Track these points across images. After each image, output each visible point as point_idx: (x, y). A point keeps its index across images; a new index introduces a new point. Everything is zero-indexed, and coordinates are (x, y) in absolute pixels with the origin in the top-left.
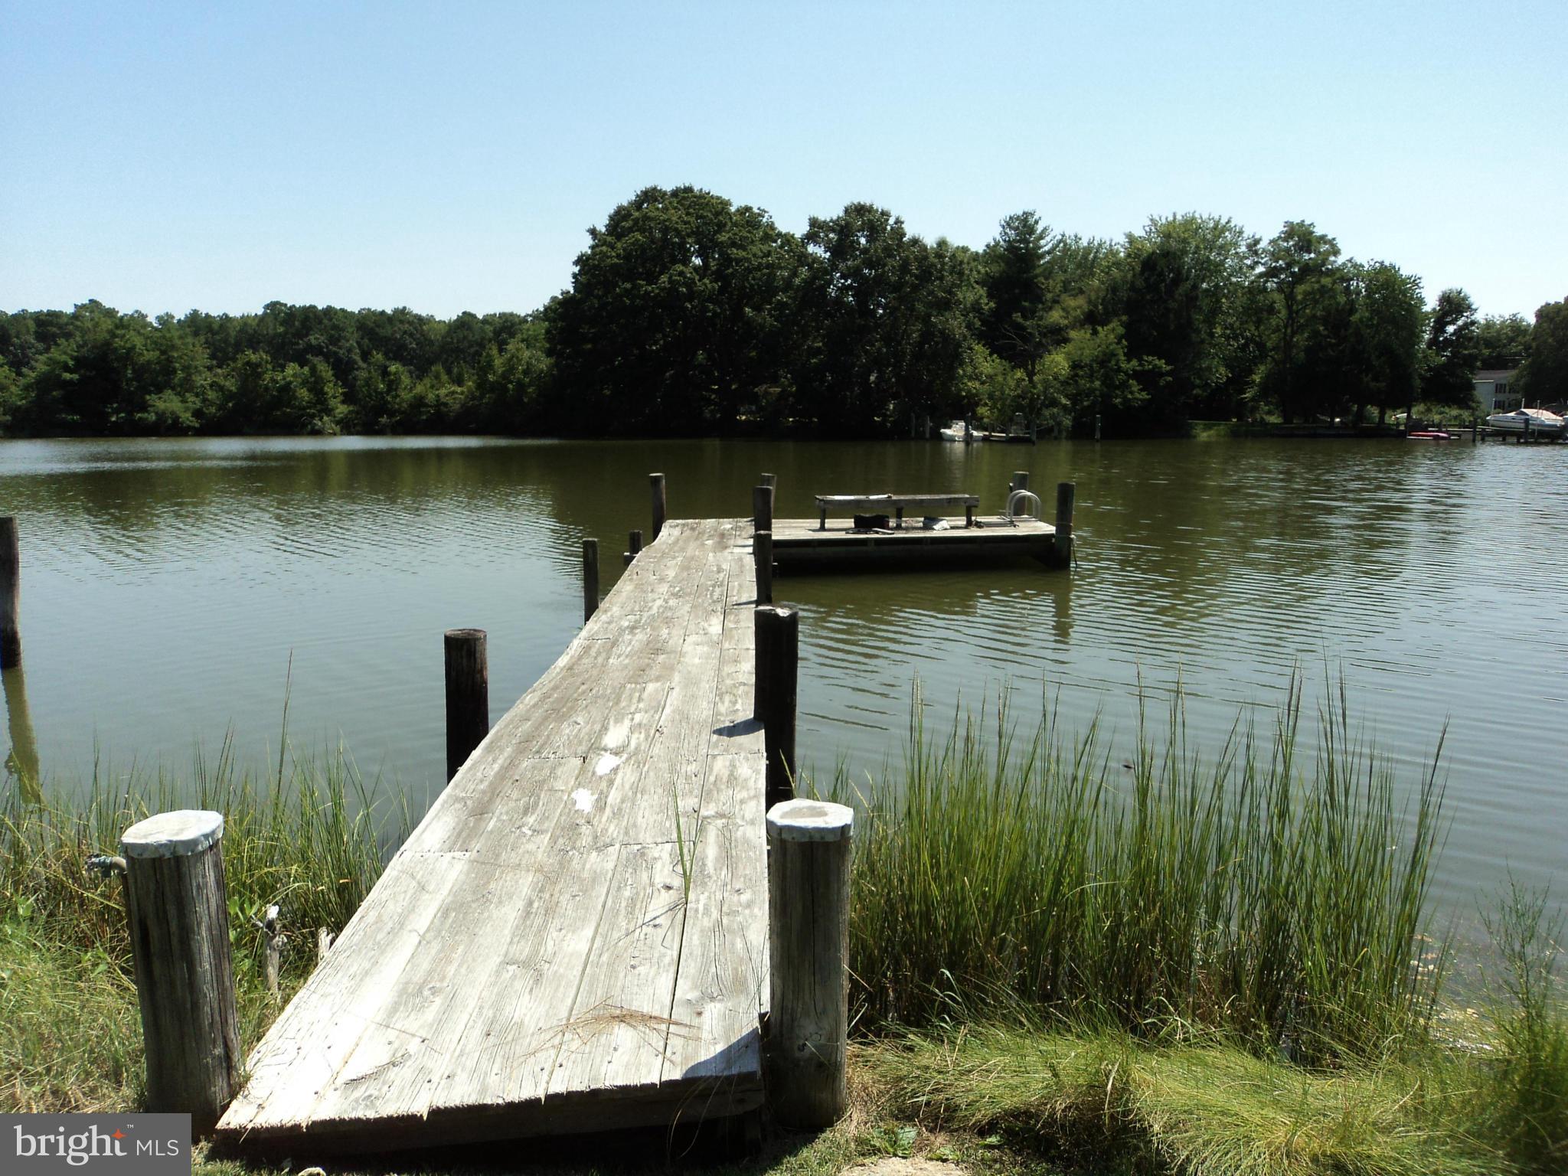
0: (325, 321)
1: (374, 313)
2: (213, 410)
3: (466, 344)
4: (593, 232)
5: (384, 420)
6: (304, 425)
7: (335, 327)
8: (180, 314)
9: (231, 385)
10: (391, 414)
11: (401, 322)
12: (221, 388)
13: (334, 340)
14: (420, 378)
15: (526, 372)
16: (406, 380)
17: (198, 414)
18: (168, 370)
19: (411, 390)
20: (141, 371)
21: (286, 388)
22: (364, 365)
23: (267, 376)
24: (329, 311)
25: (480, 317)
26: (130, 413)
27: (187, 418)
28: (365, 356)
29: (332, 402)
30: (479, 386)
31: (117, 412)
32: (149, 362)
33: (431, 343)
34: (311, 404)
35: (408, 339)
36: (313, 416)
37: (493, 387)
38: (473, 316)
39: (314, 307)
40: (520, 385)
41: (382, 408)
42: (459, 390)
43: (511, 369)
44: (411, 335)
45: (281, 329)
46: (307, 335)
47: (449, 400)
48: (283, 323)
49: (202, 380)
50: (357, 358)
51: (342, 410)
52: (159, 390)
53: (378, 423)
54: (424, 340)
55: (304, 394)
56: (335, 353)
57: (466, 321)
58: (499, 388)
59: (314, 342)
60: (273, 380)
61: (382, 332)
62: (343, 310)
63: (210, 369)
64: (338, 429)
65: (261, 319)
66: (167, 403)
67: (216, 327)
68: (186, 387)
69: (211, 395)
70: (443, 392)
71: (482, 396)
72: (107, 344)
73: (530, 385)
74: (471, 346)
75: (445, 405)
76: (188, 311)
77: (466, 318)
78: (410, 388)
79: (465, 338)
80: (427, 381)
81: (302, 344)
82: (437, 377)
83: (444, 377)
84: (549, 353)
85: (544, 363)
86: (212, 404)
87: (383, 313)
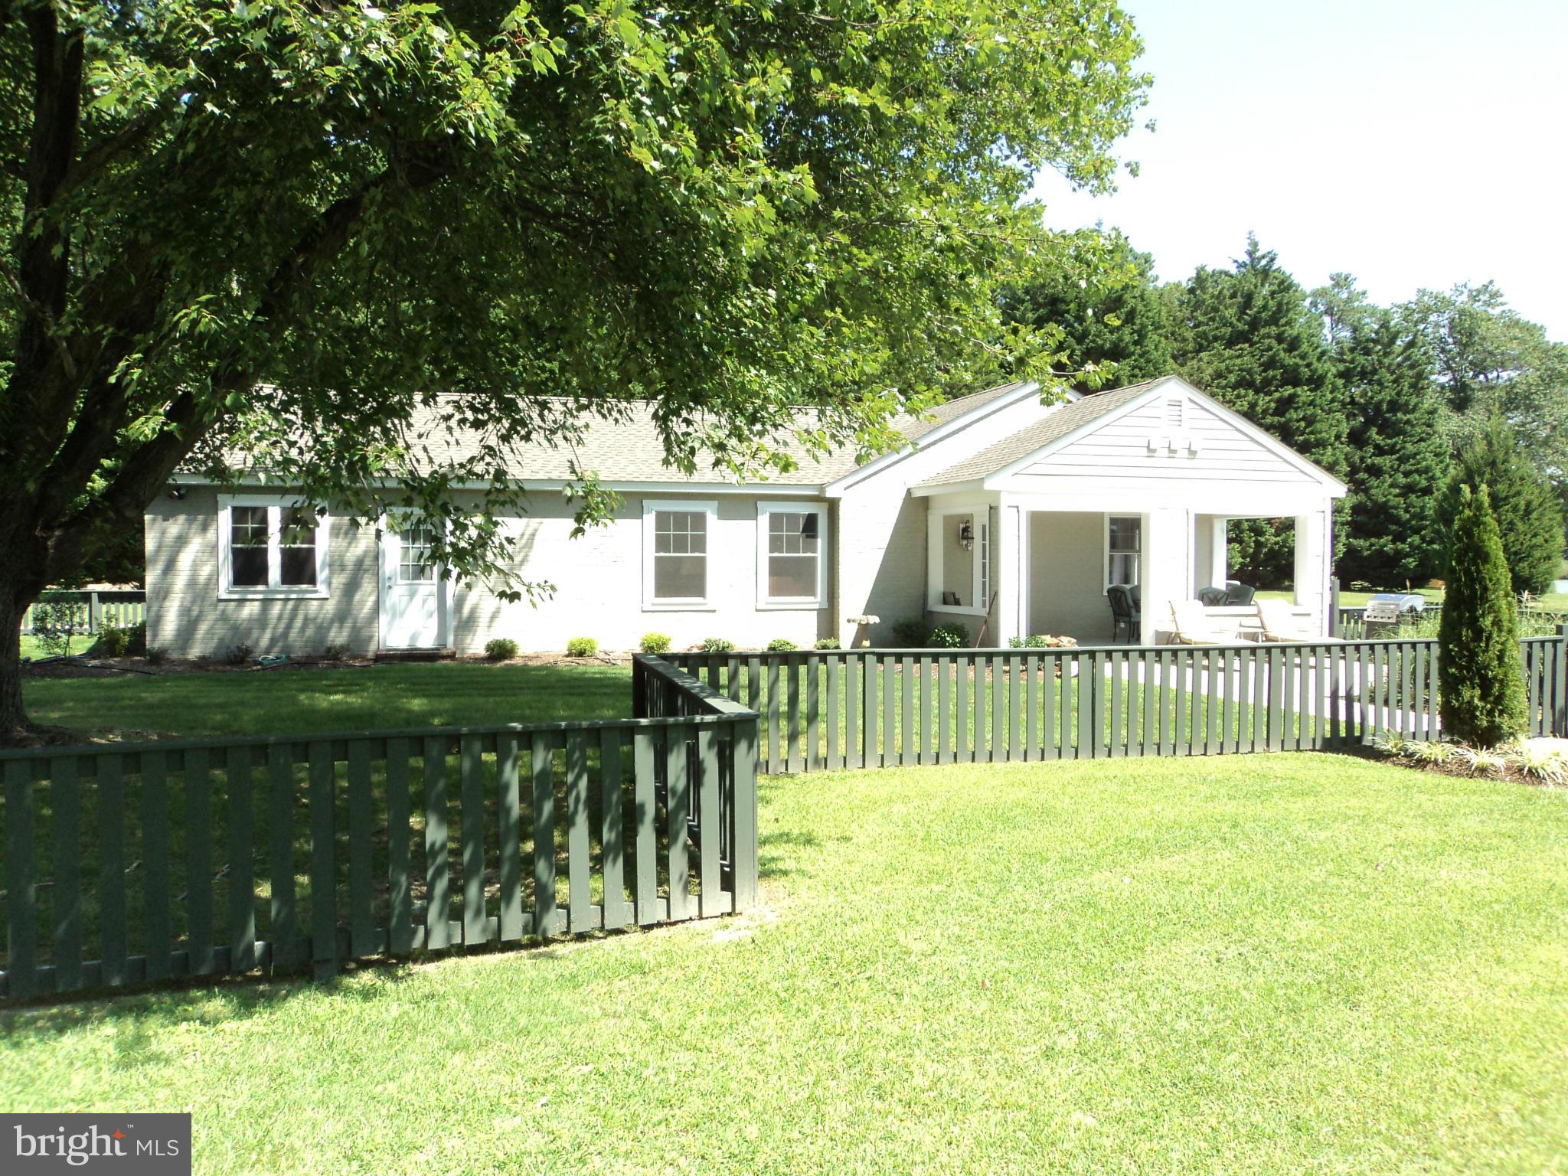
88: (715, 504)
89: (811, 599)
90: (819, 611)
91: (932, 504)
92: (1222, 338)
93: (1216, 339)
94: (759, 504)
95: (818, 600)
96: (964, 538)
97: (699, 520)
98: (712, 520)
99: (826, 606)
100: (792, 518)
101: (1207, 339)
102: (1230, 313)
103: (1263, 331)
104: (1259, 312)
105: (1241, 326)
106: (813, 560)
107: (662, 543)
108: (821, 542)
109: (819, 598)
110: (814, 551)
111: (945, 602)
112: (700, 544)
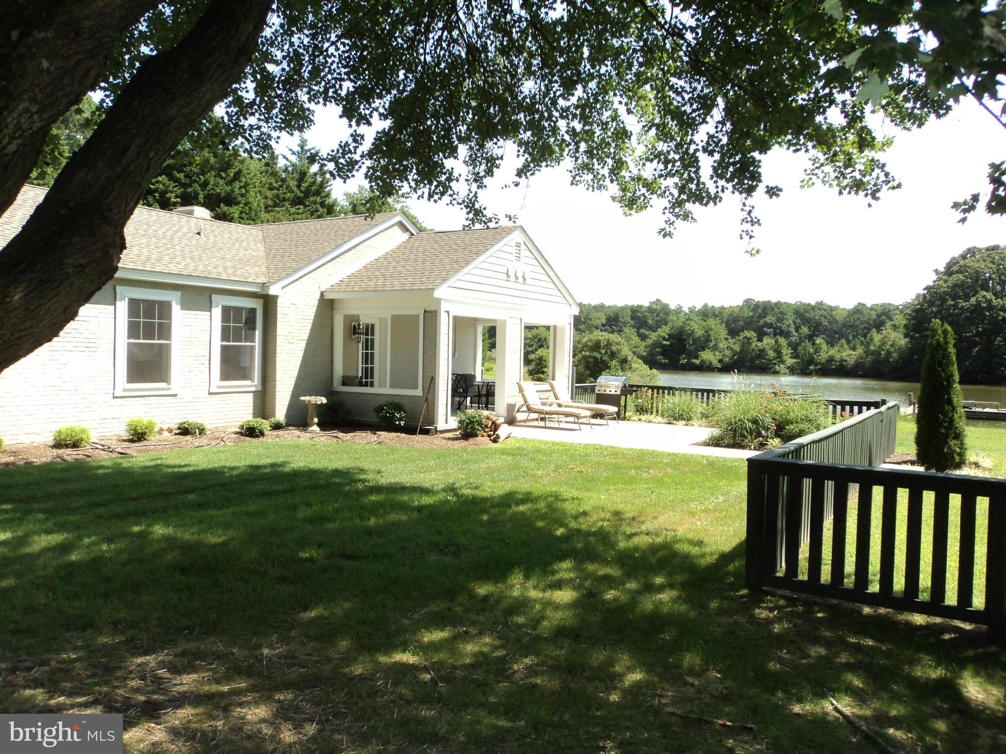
0: (776, 310)
1: (804, 304)
2: (727, 359)
3: (858, 322)
4: (936, 271)
5: (812, 367)
6: (771, 369)
7: (781, 313)
8: (699, 306)
9: (737, 348)
10: (816, 364)
11: (820, 309)
12: (732, 349)
13: (780, 320)
14: (832, 346)
15: (892, 346)
16: (824, 346)
17: (720, 361)
18: (708, 339)
19: (827, 353)
20: (695, 341)
21: (762, 351)
22: (796, 334)
23: (754, 344)
24: (778, 304)
25: (869, 306)
26: (689, 360)
27: (716, 363)
28: (797, 329)
29: (785, 358)
30: (865, 352)
31: (684, 359)
32: (700, 337)
33: (837, 322)
34: (775, 358)
35: (823, 320)
36: (775, 364)
37: (873, 353)
38: (864, 305)
39: (769, 302)
40: (889, 353)
41: (811, 361)
42: (854, 353)
43: (883, 343)
44: (825, 317)
45: (751, 314)
46: (765, 317)
47: (848, 359)
48: (753, 310)
49: (722, 345)
50: (793, 330)
51: (790, 361)
52: (704, 350)
53: (808, 369)
54: (832, 321)
55: (771, 354)
56: (780, 327)
57: (859, 310)
58: (877, 353)
59: (769, 321)
60: (756, 346)
61: (807, 315)
62: (786, 303)
63: (726, 339)
64: (787, 371)
65: (741, 309)
66: (707, 356)
67: (717, 312)
68: (715, 348)
69: (727, 352)
70: (844, 354)
71: (867, 357)
72: (682, 328)
73: (894, 351)
74: (861, 324)
75: (845, 361)
76: (703, 304)
77: (859, 308)
78: (826, 352)
79: (858, 319)
80: (836, 348)
81: (762, 323)
82: (842, 346)
83: (846, 346)
84: (906, 336)
85: (903, 342)
86: (727, 356)
87: (809, 304)
88: (178, 294)
89: (248, 382)
90: (255, 393)
91: (336, 305)
92: (288, 200)
93: (284, 200)
94: (214, 297)
95: (253, 384)
96: (355, 333)
97: (164, 309)
98: (176, 309)
99: (260, 388)
100: (238, 310)
101: (279, 199)
102: (293, 184)
103: (312, 199)
104: (310, 186)
105: (299, 194)
106: (252, 348)
107: (133, 330)
108: (258, 334)
109: (256, 383)
110: (253, 341)
111: (344, 384)
112: (165, 331)
